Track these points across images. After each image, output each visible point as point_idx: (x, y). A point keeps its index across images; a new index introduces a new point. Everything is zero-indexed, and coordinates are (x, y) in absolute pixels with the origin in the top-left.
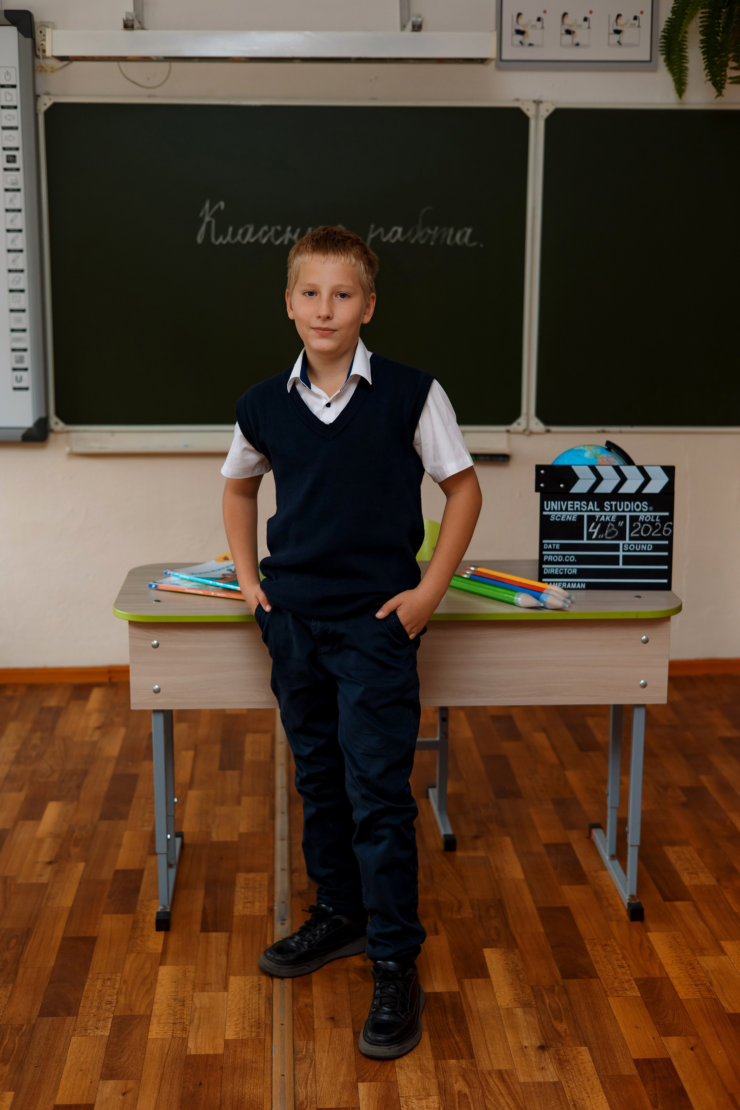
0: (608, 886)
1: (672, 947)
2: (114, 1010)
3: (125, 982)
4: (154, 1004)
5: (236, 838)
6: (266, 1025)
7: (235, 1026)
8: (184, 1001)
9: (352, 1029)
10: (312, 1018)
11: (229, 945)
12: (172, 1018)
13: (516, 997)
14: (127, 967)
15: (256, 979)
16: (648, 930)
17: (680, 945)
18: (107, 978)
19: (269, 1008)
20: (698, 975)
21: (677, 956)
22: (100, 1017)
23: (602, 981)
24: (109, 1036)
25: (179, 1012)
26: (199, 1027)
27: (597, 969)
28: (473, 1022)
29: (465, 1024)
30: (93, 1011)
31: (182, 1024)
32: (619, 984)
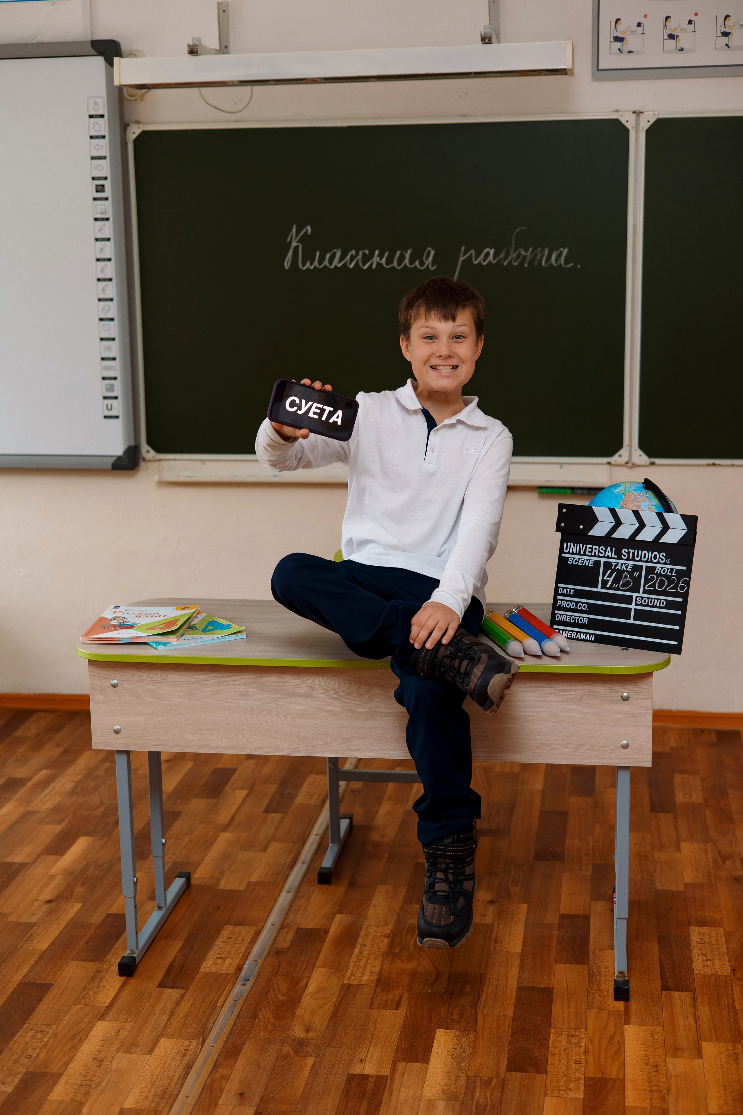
0: (607, 967)
1: (644, 1045)
2: (30, 1065)
3: (56, 1035)
4: (71, 1063)
5: (242, 888)
6: (171, 1095)
7: (139, 1094)
8: (103, 1061)
9: (255, 1108)
10: (222, 1092)
11: (178, 1003)
12: (82, 1079)
13: (446, 1088)
14: (66, 1019)
15: (186, 1043)
16: (627, 1022)
17: (654, 1042)
18: (40, 1030)
19: (184, 1077)
20: (658, 1080)
21: (646, 1055)
22: (12, 1071)
23: (548, 1078)
24: (10, 1093)
25: (92, 1073)
26: (103, 1091)
27: (549, 1062)
28: (387, 1112)
29: (377, 1113)
30: (9, 1064)
31: (88, 1086)
32: (565, 1082)
